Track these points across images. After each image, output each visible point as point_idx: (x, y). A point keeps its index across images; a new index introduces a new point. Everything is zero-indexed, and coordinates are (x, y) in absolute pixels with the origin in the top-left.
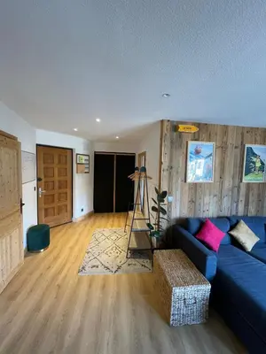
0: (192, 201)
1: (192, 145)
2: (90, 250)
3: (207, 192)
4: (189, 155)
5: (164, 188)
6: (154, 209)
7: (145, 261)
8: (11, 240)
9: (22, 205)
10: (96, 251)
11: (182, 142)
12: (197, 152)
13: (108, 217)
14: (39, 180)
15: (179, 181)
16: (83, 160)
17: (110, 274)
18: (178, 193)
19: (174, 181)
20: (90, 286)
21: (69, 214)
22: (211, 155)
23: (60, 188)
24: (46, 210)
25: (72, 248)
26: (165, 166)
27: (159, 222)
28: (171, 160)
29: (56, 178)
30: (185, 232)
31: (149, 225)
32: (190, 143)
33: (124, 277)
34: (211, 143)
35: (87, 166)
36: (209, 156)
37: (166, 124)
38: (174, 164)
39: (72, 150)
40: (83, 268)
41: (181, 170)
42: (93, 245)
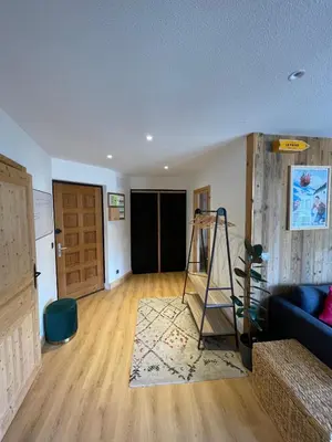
0: (298, 259)
1: (297, 172)
2: (139, 337)
3: (320, 243)
4: (292, 187)
5: (256, 240)
6: (238, 272)
7: (229, 353)
8: (20, 334)
9: (36, 274)
10: (148, 337)
11: (281, 167)
12: (305, 183)
13: (153, 281)
14: (57, 231)
15: (278, 228)
16: (117, 201)
17: (181, 381)
18: (277, 246)
19: (271, 228)
20: (154, 410)
21: (100, 278)
22: (324, 186)
23: (87, 241)
24: (68, 275)
25: (112, 334)
26: (257, 206)
27: (249, 293)
28: (265, 196)
29: (82, 229)
30: (297, 310)
31: (233, 298)
32: (294, 168)
33: (205, 388)
34: (325, 168)
35: (122, 210)
36: (321, 188)
37: (257, 139)
38: (270, 202)
39: (101, 187)
40: (136, 371)
41: (281, 211)
42: (142, 327)
